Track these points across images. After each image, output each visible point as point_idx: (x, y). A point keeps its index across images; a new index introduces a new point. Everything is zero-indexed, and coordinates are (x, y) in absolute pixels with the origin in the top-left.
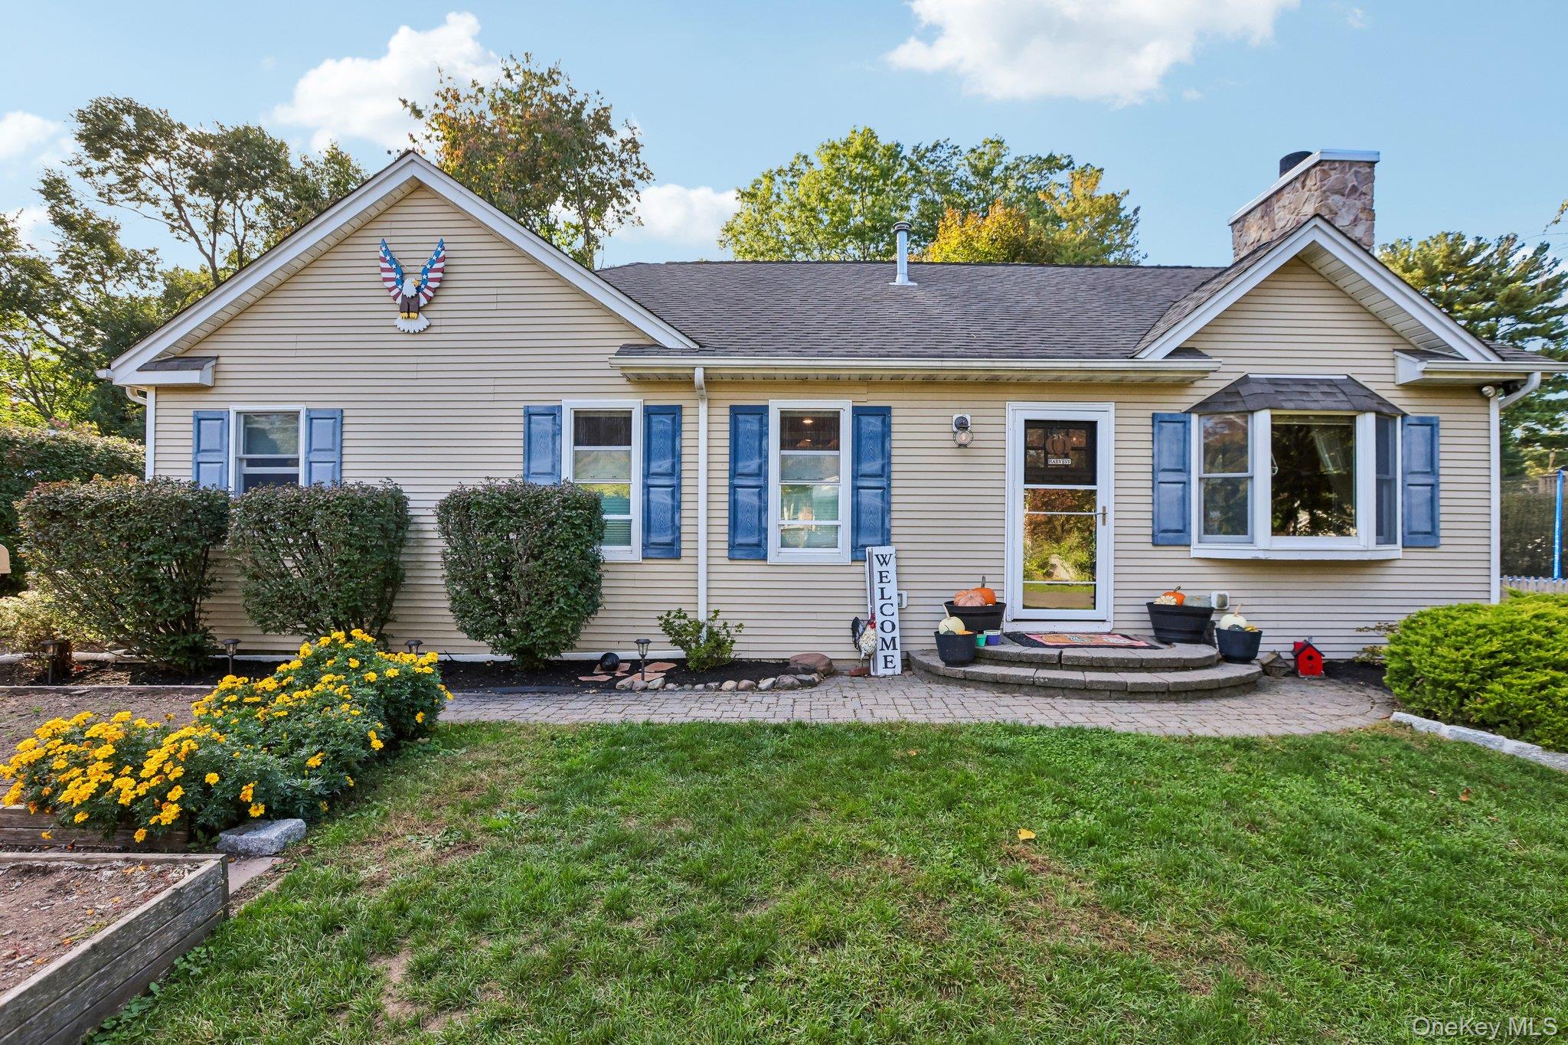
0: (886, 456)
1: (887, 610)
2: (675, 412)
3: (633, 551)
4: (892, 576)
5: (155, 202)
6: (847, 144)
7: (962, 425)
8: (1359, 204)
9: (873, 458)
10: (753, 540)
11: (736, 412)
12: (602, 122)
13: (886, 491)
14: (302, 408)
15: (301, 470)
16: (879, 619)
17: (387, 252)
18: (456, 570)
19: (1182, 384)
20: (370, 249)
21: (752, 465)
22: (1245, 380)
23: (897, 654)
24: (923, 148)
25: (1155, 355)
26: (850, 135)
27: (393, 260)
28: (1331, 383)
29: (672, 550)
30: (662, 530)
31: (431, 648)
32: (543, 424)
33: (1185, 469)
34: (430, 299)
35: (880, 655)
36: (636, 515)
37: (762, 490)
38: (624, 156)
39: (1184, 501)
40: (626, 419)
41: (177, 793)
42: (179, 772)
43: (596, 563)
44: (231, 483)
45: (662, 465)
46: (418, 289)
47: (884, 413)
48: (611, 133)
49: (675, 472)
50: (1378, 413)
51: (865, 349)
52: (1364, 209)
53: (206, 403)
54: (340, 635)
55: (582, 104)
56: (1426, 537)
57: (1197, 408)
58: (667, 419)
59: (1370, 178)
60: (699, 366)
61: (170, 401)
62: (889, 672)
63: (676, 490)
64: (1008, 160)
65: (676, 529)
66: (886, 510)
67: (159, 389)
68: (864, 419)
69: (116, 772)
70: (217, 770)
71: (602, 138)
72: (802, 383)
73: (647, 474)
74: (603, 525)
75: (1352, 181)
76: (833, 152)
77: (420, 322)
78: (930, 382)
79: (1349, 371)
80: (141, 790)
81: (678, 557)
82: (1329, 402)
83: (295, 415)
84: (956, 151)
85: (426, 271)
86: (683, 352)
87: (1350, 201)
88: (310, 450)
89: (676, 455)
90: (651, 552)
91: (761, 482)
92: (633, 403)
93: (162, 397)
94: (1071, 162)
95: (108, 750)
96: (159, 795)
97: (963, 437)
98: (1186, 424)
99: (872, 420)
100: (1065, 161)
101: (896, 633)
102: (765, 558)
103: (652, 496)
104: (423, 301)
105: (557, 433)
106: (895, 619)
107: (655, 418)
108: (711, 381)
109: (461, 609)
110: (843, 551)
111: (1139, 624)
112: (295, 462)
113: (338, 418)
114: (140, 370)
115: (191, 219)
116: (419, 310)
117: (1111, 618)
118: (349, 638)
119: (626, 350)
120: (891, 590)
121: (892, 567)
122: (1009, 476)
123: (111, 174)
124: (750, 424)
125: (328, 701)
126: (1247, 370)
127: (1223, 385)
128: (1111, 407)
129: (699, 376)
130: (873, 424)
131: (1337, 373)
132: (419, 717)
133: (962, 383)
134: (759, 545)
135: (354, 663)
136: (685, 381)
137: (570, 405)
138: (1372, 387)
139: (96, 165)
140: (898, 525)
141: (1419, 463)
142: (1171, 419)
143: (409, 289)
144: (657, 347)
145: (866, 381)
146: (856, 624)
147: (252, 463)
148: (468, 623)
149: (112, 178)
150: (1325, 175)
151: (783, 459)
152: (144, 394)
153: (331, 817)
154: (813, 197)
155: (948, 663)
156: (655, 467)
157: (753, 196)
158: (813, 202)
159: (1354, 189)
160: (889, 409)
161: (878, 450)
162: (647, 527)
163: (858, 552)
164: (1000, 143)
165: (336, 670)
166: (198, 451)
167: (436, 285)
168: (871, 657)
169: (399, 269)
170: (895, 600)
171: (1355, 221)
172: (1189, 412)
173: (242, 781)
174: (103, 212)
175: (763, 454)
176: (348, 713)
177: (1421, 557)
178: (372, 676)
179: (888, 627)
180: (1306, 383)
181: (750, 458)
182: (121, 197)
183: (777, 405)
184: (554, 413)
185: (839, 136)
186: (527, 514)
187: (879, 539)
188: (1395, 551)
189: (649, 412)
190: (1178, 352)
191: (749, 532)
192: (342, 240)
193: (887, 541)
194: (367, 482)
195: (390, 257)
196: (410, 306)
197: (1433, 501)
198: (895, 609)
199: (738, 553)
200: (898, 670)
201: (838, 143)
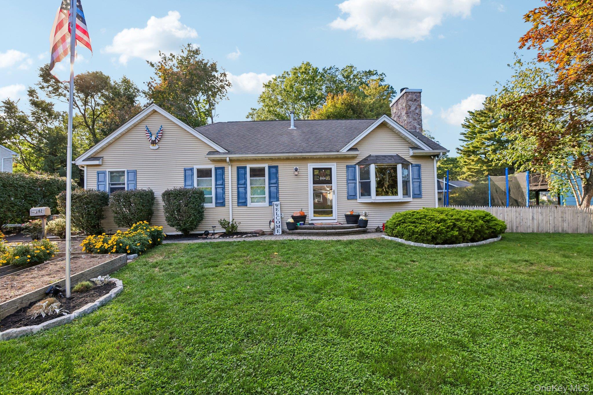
0: (277, 178)
1: (278, 218)
2: (223, 169)
3: (213, 205)
4: (279, 209)
5: (65, 96)
6: (300, 68)
7: (296, 170)
8: (417, 104)
9: (274, 179)
10: (243, 201)
11: (238, 168)
12: (214, 68)
13: (277, 187)
14: (126, 170)
15: (126, 186)
16: (276, 220)
17: (147, 129)
18: (167, 210)
19: (354, 157)
20: (143, 127)
21: (243, 182)
22: (370, 156)
23: (280, 229)
24: (326, 69)
25: (344, 151)
26: (301, 65)
27: (149, 131)
28: (392, 156)
29: (223, 204)
30: (220, 199)
31: (161, 225)
32: (189, 173)
33: (355, 179)
34: (159, 141)
35: (276, 230)
36: (213, 195)
37: (246, 188)
38: (222, 78)
39: (355, 188)
40: (210, 170)
41: (115, 247)
42: (115, 243)
43: (203, 207)
44: (107, 190)
45: (220, 182)
46: (156, 138)
47: (276, 167)
48: (217, 71)
49: (223, 184)
50: (402, 164)
51: (271, 151)
52: (418, 105)
53: (100, 169)
54: (141, 222)
55: (207, 64)
56: (418, 195)
57: (357, 164)
58: (221, 171)
59: (420, 96)
60: (228, 157)
61: (91, 169)
62: (278, 234)
63: (224, 189)
64: (355, 73)
65: (224, 199)
66: (277, 192)
67: (88, 166)
68: (271, 169)
69: (104, 243)
70: (122, 243)
71: (214, 73)
72: (255, 160)
73: (216, 185)
74: (204, 199)
75: (415, 98)
76: (296, 71)
77: (156, 147)
78: (288, 159)
79: (397, 153)
80: (109, 246)
81: (225, 206)
82: (390, 161)
83: (124, 172)
84: (337, 69)
85: (157, 134)
86: (224, 153)
87: (415, 103)
88: (128, 181)
89: (224, 180)
90: (218, 205)
91: (245, 186)
92: (212, 166)
93: (88, 168)
94: (376, 73)
95: (102, 240)
96: (112, 247)
97: (296, 173)
98: (355, 168)
99: (273, 169)
100: (375, 72)
101: (280, 224)
102: (247, 206)
103: (218, 191)
104: (157, 141)
105: (193, 175)
106: (280, 220)
107: (218, 170)
108: (231, 160)
109: (168, 220)
110: (267, 203)
111: (343, 220)
112: (124, 184)
113: (135, 172)
114: (83, 161)
115: (77, 102)
116: (156, 144)
117: (337, 218)
118: (143, 223)
119: (210, 153)
120: (279, 213)
121: (279, 207)
122: (309, 183)
123: (50, 87)
124: (242, 171)
125: (140, 234)
126: (371, 153)
127: (364, 157)
128: (335, 164)
129: (228, 159)
130: (273, 170)
131: (393, 153)
132: (159, 240)
133: (296, 159)
134: (245, 202)
135: (145, 228)
136: (224, 161)
137: (196, 167)
138: (403, 157)
139: (45, 85)
140: (281, 196)
141: (416, 176)
142: (351, 166)
143: (153, 138)
144: (217, 152)
145: (271, 159)
146: (270, 222)
147: (112, 184)
148: (170, 223)
149: (51, 89)
150: (407, 96)
151: (251, 180)
152: (84, 167)
153: (142, 255)
154: (288, 87)
155: (289, 230)
156: (218, 183)
157: (269, 86)
158: (288, 88)
159: (415, 100)
160: (278, 166)
161: (275, 177)
162: (216, 198)
163: (270, 203)
164: (352, 67)
165: (141, 229)
166: (98, 182)
167: (160, 137)
168: (274, 229)
169: (150, 133)
170: (280, 215)
171: (416, 109)
172: (356, 165)
173: (126, 245)
174: (48, 100)
175: (245, 179)
176: (144, 236)
177: (417, 200)
178: (149, 230)
179: (278, 222)
180: (385, 156)
181: (242, 180)
182: (54, 95)
183: (249, 166)
184: (192, 170)
185: (297, 66)
186: (184, 196)
187: (276, 200)
188: (410, 199)
189: (216, 169)
190: (351, 149)
191: (243, 199)
192: (136, 125)
193: (278, 200)
194: (144, 189)
195: (148, 130)
196: (154, 143)
197: (420, 186)
198: (280, 218)
199: (240, 204)
200: (281, 233)
201: (297, 68)
